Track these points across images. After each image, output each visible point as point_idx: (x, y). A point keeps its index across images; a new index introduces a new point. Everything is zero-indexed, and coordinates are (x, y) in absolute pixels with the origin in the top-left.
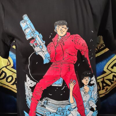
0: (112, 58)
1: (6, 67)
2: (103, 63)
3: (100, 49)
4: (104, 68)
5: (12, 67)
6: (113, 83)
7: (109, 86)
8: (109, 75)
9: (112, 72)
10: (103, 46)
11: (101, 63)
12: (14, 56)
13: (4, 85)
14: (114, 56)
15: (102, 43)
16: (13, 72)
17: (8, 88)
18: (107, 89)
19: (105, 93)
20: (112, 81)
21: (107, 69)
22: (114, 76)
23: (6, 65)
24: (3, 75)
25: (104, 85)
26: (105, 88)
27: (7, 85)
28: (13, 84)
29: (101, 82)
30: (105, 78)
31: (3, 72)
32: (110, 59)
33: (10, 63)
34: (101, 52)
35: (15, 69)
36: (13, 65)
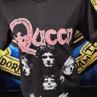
0: (85, 44)
1: (6, 55)
2: (79, 47)
3: (77, 37)
4: (80, 52)
5: (10, 55)
6: (87, 62)
7: (84, 65)
8: (84, 57)
9: (86, 54)
10: (79, 35)
11: (77, 48)
12: (12, 47)
15: (78, 33)
18: (83, 67)
20: (86, 61)
21: (82, 52)
22: (87, 57)
23: (6, 54)
24: (3, 61)
25: (81, 64)
26: (81, 66)
27: (7, 69)
28: (12, 68)
29: (78, 62)
30: (81, 59)
31: (4, 59)
32: (84, 45)
34: (77, 40)
35: (13, 57)
36: (11, 53)
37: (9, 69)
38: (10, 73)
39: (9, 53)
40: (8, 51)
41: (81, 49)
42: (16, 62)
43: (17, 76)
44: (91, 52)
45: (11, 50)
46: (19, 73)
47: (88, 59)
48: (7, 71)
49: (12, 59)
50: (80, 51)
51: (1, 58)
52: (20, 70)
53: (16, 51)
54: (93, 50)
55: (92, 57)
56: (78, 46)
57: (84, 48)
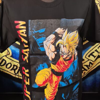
0: (89, 49)
1: (6, 56)
4: (83, 57)
5: (11, 56)
7: (86, 70)
8: (87, 62)
9: (89, 60)
13: (4, 71)
14: (90, 48)
16: (11, 60)
17: (8, 73)
18: (85, 73)
19: (83, 76)
20: (89, 67)
21: (85, 57)
22: (90, 63)
24: (3, 62)
25: (83, 69)
26: (83, 72)
31: (3, 60)
32: (88, 50)
33: (9, 53)
35: (14, 58)
36: (12, 54)
38: (9, 74)
39: (9, 54)
40: (8, 52)
42: (16, 64)
43: (16, 78)
44: (94, 58)
45: (12, 51)
46: (19, 75)
47: (91, 65)
48: (6, 72)
51: (1, 59)
53: (17, 52)
54: (96, 56)
55: (94, 63)
57: (88, 53)
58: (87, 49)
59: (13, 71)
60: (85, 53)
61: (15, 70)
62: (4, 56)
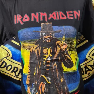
0: (92, 47)
1: (6, 58)
2: (86, 51)
3: (83, 40)
5: (11, 58)
7: (91, 71)
8: (90, 62)
9: (93, 59)
11: (83, 51)
12: (12, 49)
13: (4, 73)
17: (8, 75)
18: (89, 73)
19: (87, 77)
20: (93, 67)
21: (89, 56)
23: (6, 56)
24: (3, 64)
25: (87, 70)
26: (87, 72)
27: (7, 73)
28: (12, 72)
29: (84, 67)
30: (87, 64)
31: (4, 62)
34: (83, 42)
35: (14, 60)
36: (12, 56)
37: (9, 72)
38: (10, 77)
39: (9, 56)
40: (8, 54)
41: (87, 53)
42: (16, 66)
43: (17, 80)
45: (12, 52)
46: (20, 77)
49: (13, 62)
50: (87, 55)
51: (1, 61)
52: (20, 74)
53: (17, 53)
56: (84, 49)
57: (91, 52)
58: (90, 47)
59: (14, 73)
60: (88, 52)
61: (15, 72)
62: (4, 58)
